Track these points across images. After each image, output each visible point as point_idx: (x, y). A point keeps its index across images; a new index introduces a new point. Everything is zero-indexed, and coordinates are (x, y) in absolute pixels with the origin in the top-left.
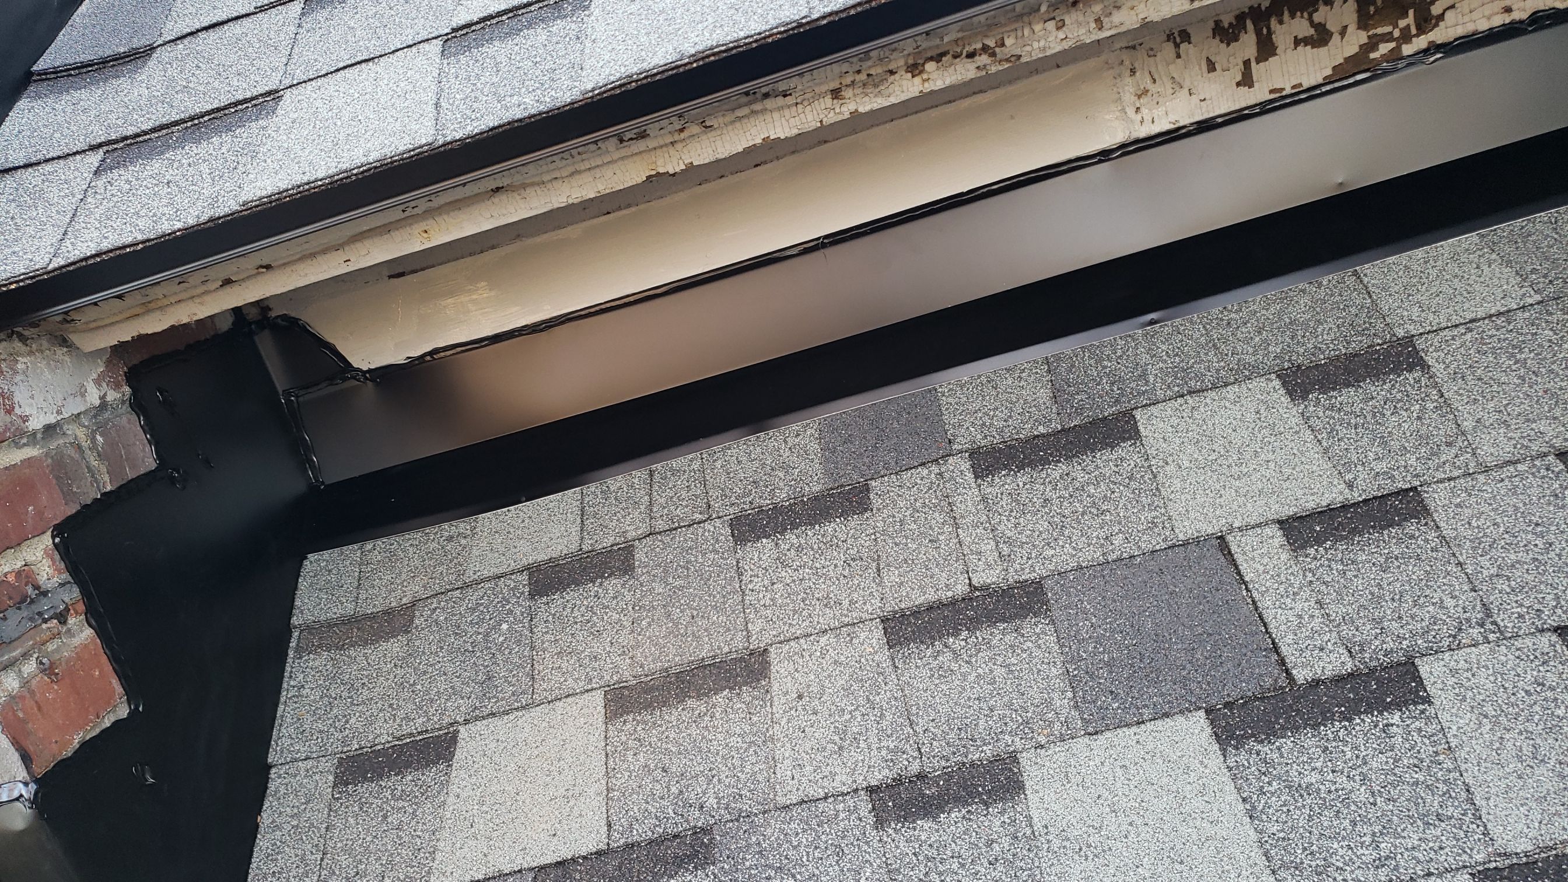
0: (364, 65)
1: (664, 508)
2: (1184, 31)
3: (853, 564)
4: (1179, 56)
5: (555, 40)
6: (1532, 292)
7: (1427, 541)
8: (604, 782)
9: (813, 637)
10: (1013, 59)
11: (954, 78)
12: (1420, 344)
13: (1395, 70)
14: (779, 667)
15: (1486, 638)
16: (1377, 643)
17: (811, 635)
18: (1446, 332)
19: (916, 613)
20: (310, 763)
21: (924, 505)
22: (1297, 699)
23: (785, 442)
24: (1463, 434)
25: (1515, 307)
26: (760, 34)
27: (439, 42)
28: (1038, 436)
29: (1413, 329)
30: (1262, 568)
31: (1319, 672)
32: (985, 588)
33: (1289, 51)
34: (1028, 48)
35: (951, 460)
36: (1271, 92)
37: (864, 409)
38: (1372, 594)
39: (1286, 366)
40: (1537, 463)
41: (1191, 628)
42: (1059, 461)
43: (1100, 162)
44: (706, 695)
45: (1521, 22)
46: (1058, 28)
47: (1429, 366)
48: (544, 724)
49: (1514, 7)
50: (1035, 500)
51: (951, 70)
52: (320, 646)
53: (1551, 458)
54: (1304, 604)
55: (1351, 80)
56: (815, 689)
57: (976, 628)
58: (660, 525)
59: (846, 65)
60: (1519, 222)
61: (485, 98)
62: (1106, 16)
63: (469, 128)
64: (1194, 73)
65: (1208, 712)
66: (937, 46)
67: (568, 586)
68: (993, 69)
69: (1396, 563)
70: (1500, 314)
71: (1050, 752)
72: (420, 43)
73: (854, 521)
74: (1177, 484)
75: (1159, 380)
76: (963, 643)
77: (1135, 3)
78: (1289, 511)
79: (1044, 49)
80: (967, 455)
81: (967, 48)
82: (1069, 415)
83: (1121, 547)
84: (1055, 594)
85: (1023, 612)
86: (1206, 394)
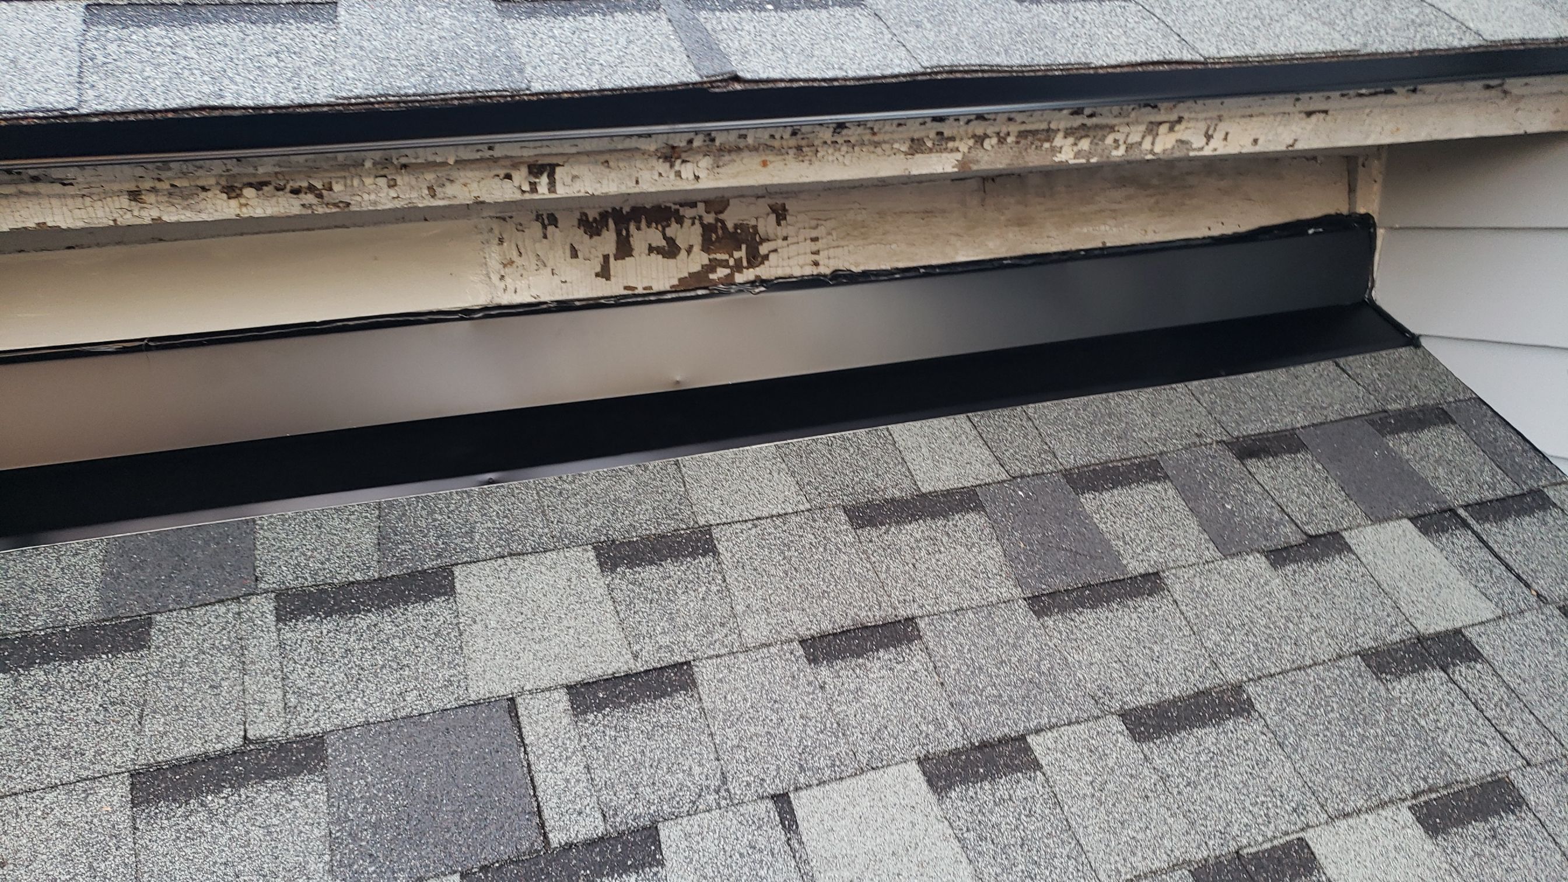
2: (552, 215)
3: (111, 708)
4: (545, 237)
6: (805, 500)
7: (689, 712)
9: (37, 793)
10: (341, 205)
11: (276, 209)
12: (716, 532)
13: (728, 293)
15: (718, 804)
16: (630, 807)
17: (35, 791)
18: (738, 526)
19: (175, 767)
21: (213, 646)
22: (548, 863)
23: (58, 560)
24: (735, 616)
25: (791, 511)
28: (353, 583)
29: (712, 520)
30: (543, 731)
31: (573, 836)
32: (260, 741)
33: (644, 256)
34: (358, 198)
35: (254, 599)
36: (626, 288)
37: (165, 534)
38: (635, 760)
39: (603, 538)
40: (785, 647)
41: (464, 789)
42: (369, 611)
43: (462, 319)
45: (825, 276)
46: (390, 187)
47: (720, 554)
49: (821, 263)
50: (336, 649)
51: (273, 201)
53: (795, 643)
54: (574, 769)
55: (692, 294)
56: (23, 855)
57: (241, 786)
59: (140, 169)
62: (439, 186)
64: (559, 257)
65: (464, 875)
66: (254, 175)
68: (320, 210)
69: (661, 731)
70: (779, 515)
73: (124, 660)
74: (481, 643)
75: (484, 539)
76: (223, 802)
77: (469, 181)
78: (578, 677)
79: (375, 203)
80: (273, 595)
81: (291, 183)
82: (390, 564)
83: (413, 704)
84: (335, 751)
85: (298, 768)
86: (525, 557)
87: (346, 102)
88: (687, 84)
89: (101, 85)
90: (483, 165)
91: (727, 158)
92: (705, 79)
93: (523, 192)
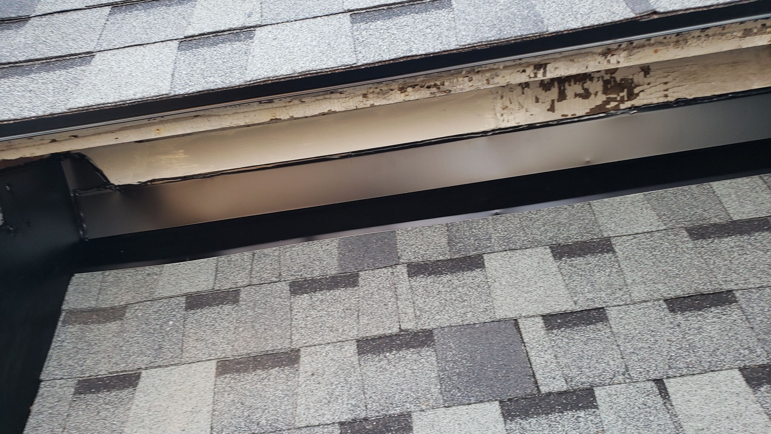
0: (138, 47)
1: (258, 273)
3: (347, 311)
4: (523, 94)
5: (235, 51)
6: (662, 224)
7: (605, 333)
8: (211, 406)
10: (447, 91)
11: (419, 96)
12: (613, 241)
13: (616, 114)
14: (304, 359)
15: (625, 381)
16: (578, 378)
17: (322, 345)
18: (624, 237)
19: (373, 339)
20: (63, 381)
21: (383, 287)
22: (540, 400)
23: (322, 247)
24: (627, 285)
25: (655, 230)
26: (332, 68)
27: (177, 42)
28: (439, 261)
29: (611, 234)
30: (532, 337)
31: (552, 389)
32: (406, 330)
33: (572, 99)
34: (455, 88)
35: (398, 267)
36: (563, 115)
37: (360, 236)
38: (579, 355)
39: (554, 243)
40: (656, 303)
41: (497, 361)
42: (447, 274)
43: (482, 136)
44: (267, 368)
45: (671, 102)
46: (470, 81)
47: (616, 252)
48: (185, 374)
49: (669, 95)
50: (434, 291)
51: (419, 92)
52: (75, 322)
53: (662, 301)
54: (548, 356)
55: (597, 116)
56: (320, 371)
57: (400, 350)
58: (255, 281)
60: (661, 191)
61: (197, 76)
62: (491, 79)
63: (188, 90)
64: (529, 103)
65: (501, 402)
66: (414, 82)
67: (205, 306)
68: (438, 95)
69: (591, 342)
70: (648, 232)
71: (427, 414)
72: (168, 40)
73: (350, 290)
74: (499, 292)
75: (496, 242)
76: (393, 356)
77: (505, 75)
78: (548, 312)
79: (462, 89)
80: (406, 265)
81: (427, 84)
82: (454, 252)
83: (470, 319)
84: (438, 337)
85: (422, 344)
86: (516, 251)
87: (464, 47)
88: (628, 19)
89: (363, 51)
90: (514, 67)
91: (635, 51)
92: (638, 15)
93: (531, 78)
